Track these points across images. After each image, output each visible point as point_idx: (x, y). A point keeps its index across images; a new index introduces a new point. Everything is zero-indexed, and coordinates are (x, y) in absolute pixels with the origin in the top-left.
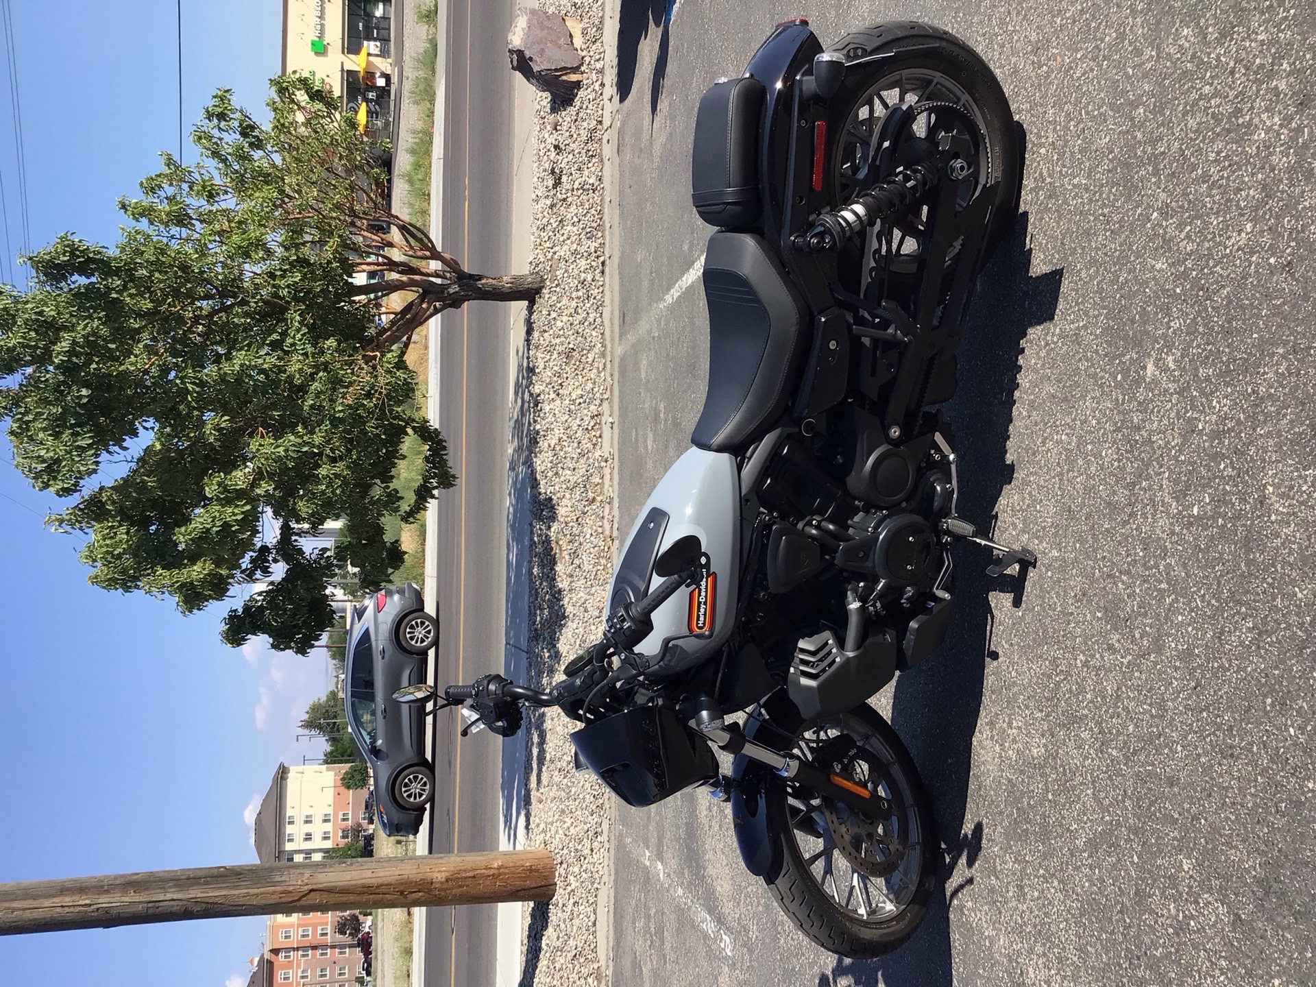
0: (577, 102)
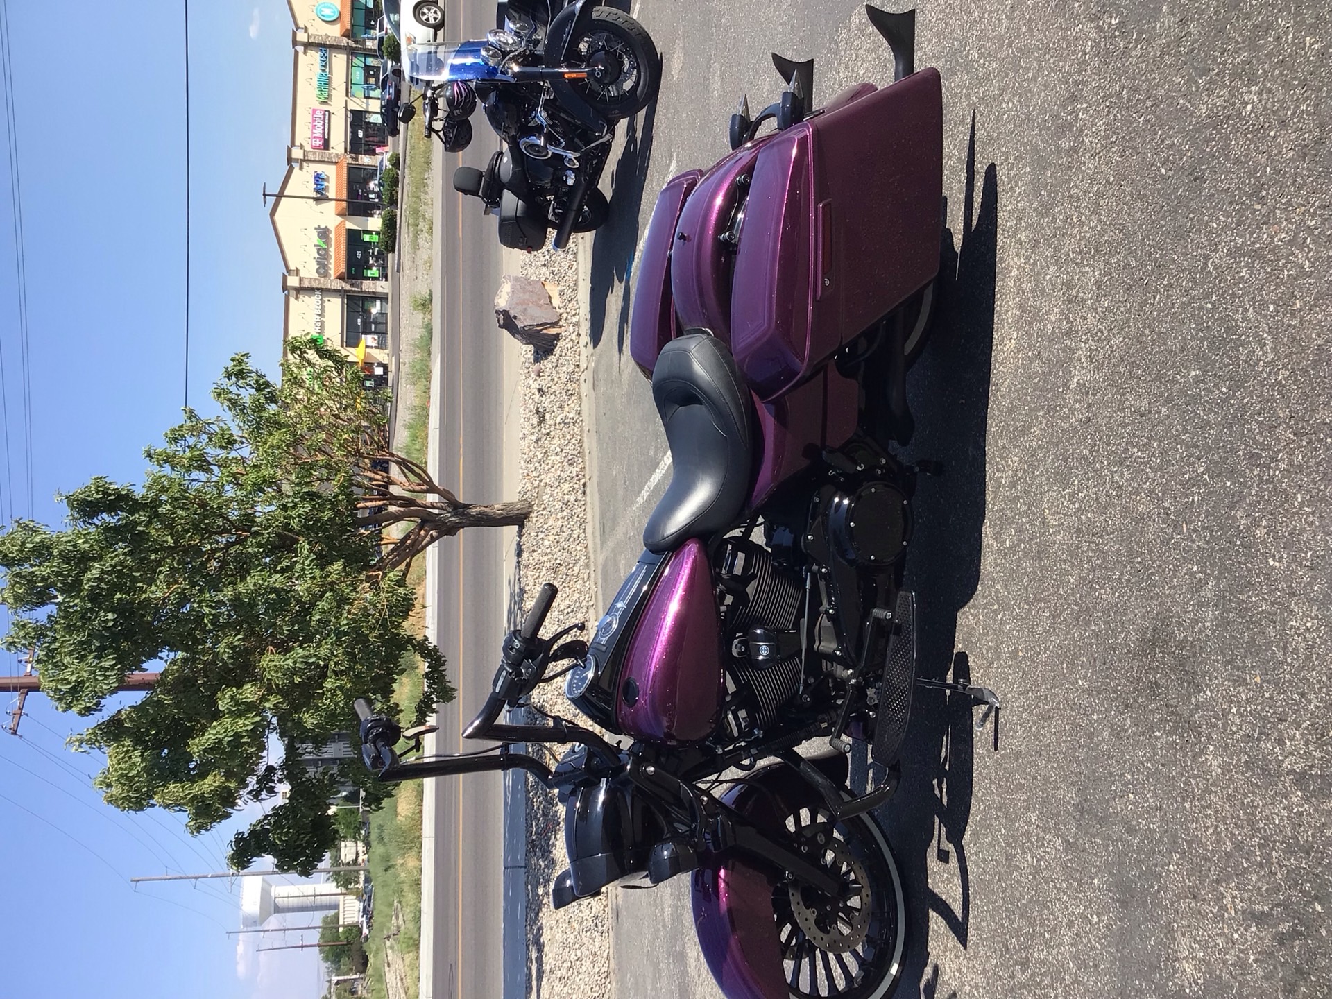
0: (557, 351)
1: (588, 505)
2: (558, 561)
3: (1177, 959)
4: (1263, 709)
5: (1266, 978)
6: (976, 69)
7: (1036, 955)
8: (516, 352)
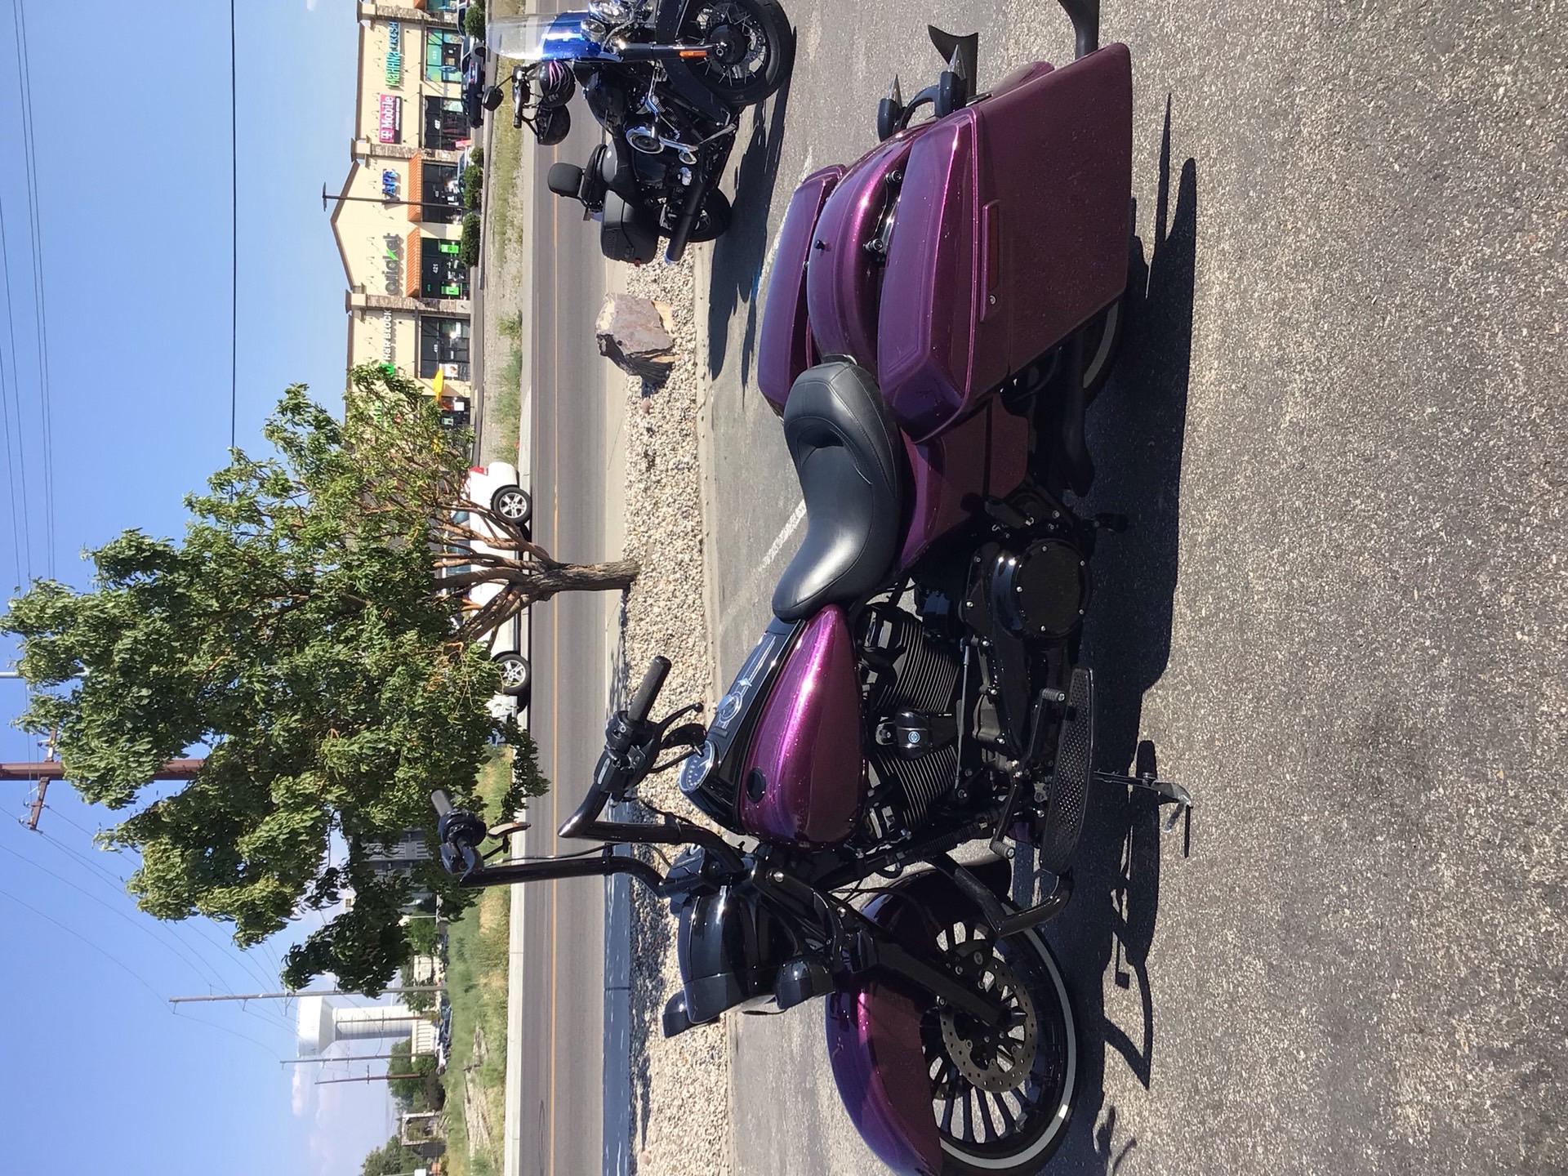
0: (669, 383)
1: (706, 565)
2: (670, 632)
3: (1399, 1104)
4: (1506, 811)
5: (1504, 1127)
6: (1173, 46)
7: (1231, 1097)
8: (622, 384)
